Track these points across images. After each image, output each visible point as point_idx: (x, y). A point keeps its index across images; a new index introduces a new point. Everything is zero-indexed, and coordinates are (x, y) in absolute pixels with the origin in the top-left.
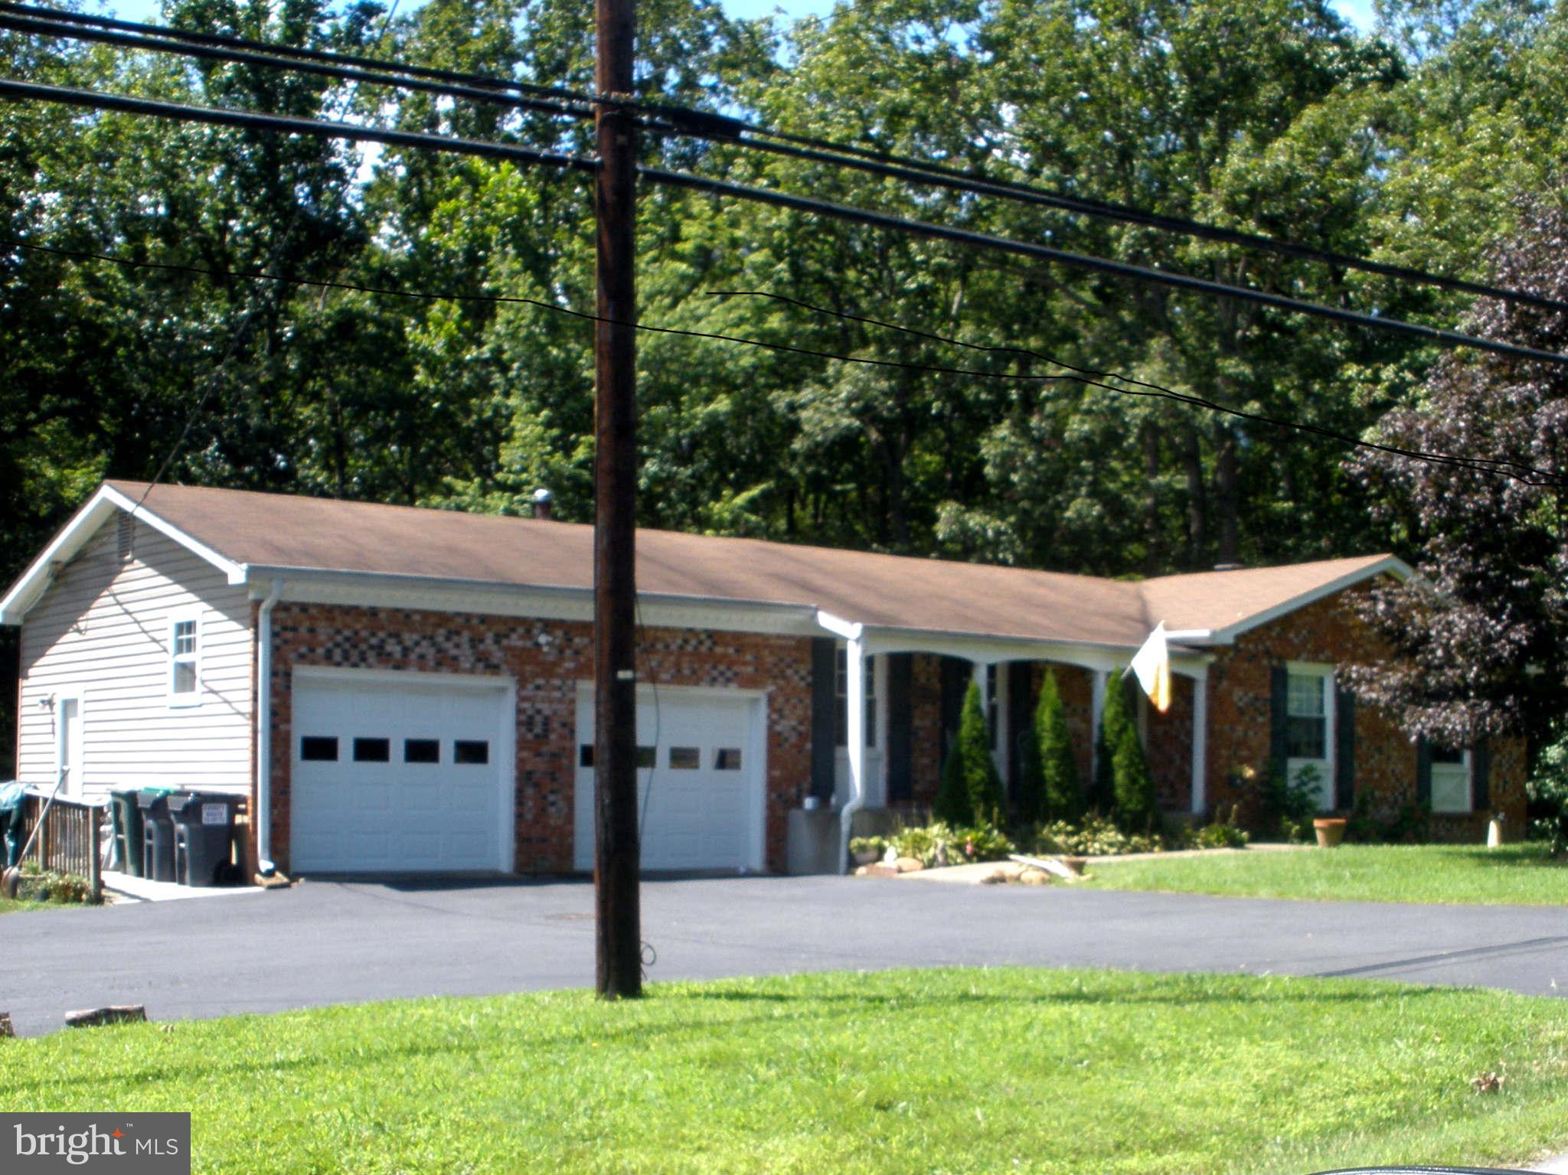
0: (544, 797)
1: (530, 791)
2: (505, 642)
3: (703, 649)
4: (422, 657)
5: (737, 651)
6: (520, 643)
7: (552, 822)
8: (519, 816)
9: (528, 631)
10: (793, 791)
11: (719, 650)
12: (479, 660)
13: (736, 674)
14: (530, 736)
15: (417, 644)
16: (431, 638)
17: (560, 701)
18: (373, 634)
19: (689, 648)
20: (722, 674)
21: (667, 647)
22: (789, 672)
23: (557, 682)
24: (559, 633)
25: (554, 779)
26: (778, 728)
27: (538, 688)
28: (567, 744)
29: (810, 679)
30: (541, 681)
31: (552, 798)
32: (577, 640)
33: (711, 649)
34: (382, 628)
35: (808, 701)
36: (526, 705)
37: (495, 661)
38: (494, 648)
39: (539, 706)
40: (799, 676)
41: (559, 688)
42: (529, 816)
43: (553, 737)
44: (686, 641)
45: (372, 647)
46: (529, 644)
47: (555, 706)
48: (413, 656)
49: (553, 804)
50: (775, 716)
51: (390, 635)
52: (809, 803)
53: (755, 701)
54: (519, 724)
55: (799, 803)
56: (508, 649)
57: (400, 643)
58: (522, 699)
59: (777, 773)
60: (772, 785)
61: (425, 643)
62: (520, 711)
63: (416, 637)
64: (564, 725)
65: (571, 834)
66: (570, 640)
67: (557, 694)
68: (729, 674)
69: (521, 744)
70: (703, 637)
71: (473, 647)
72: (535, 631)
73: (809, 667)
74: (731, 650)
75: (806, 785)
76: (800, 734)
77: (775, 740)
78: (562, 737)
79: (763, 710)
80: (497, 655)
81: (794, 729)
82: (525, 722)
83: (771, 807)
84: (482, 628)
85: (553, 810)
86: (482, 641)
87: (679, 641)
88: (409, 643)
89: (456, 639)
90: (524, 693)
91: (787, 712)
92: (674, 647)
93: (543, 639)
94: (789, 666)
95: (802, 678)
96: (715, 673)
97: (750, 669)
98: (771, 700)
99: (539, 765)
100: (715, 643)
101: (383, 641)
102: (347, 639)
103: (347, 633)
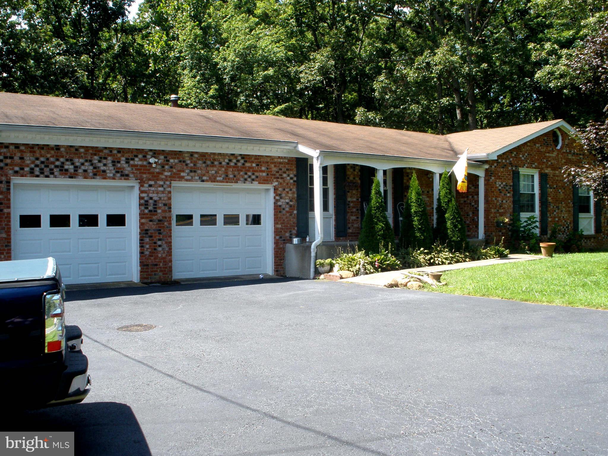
0: (155, 243)
1: (147, 240)
2: (132, 162)
3: (239, 164)
4: (85, 171)
5: (257, 165)
6: (140, 163)
7: (160, 255)
8: (142, 253)
9: (145, 156)
10: (287, 234)
11: (248, 165)
12: (117, 172)
13: (257, 177)
14: (146, 211)
15: (83, 164)
16: (90, 161)
17: (163, 192)
18: (58, 160)
19: (232, 164)
20: (250, 177)
21: (220, 163)
22: (285, 175)
23: (161, 183)
24: (162, 157)
25: (160, 233)
26: (279, 203)
27: (150, 186)
28: (167, 215)
29: (295, 179)
30: (152, 183)
31: (159, 243)
32: (172, 161)
33: (243, 164)
34: (62, 157)
35: (294, 190)
36: (144, 195)
37: (127, 172)
38: (126, 166)
39: (151, 195)
40: (290, 177)
41: (162, 186)
42: (147, 253)
43: (159, 211)
44: (230, 160)
45: (57, 167)
46: (145, 163)
47: (160, 195)
48: (80, 171)
49: (160, 246)
50: (278, 198)
51: (67, 160)
52: (295, 241)
53: (267, 190)
54: (140, 205)
55: (291, 241)
56: (133, 166)
57: (73, 164)
58: (142, 192)
59: (279, 226)
60: (277, 232)
61: (86, 164)
62: (141, 198)
63: (82, 160)
64: (165, 205)
65: (171, 261)
66: (168, 161)
67: (161, 189)
68: (253, 177)
69: (142, 215)
70: (239, 158)
71: (114, 165)
72: (148, 157)
73: (295, 172)
74: (254, 165)
75: (294, 232)
76: (291, 206)
77: (277, 209)
78: (164, 211)
79: (272, 194)
80: (127, 169)
81: (288, 203)
82: (144, 204)
83: (276, 243)
84: (119, 155)
85: (160, 249)
86: (119, 162)
87: (227, 161)
88: (78, 164)
89: (104, 161)
90: (143, 189)
91: (283, 195)
92: (224, 163)
93: (152, 160)
94: (285, 173)
95: (291, 178)
96: (246, 176)
97: (264, 174)
98: (276, 189)
99: (152, 226)
100: (246, 161)
101: (63, 163)
102: (42, 162)
103: (42, 159)
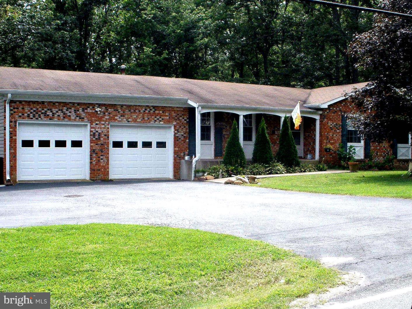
0: (99, 157)
1: (94, 155)
2: (86, 111)
3: (152, 112)
4: (59, 116)
5: (163, 112)
6: (91, 111)
7: (102, 164)
8: (91, 163)
9: (93, 107)
10: (182, 154)
11: (157, 112)
12: (77, 116)
13: (163, 119)
14: (94, 139)
15: (57, 112)
16: (62, 110)
17: (104, 128)
18: (43, 110)
19: (147, 112)
20: (158, 119)
21: (140, 111)
22: (181, 118)
24: (104, 108)
25: (102, 152)
26: (177, 135)
27: (97, 124)
28: (107, 141)
29: (188, 120)
30: (97, 122)
31: (102, 157)
32: (110, 110)
33: (154, 112)
34: (46, 108)
35: (187, 127)
36: (93, 130)
37: (83, 116)
38: (82, 113)
39: (97, 130)
41: (104, 124)
42: (94, 163)
43: (102, 139)
44: (146, 109)
45: (42, 113)
46: (93, 111)
47: (102, 130)
48: (56, 116)
49: (102, 159)
50: (176, 132)
51: (48, 110)
52: (187, 158)
53: (170, 127)
54: (91, 135)
55: (184, 158)
56: (87, 113)
57: (51, 112)
58: (91, 128)
59: (177, 149)
60: (175, 152)
61: (59, 112)
62: (91, 131)
63: (56, 110)
64: (105, 135)
65: (108, 168)
66: (107, 110)
67: (103, 126)
68: (160, 119)
69: (92, 141)
70: (152, 108)
71: (75, 113)
72: (96, 107)
73: (188, 116)
74: (161, 112)
75: (187, 153)
76: (185, 137)
77: (176, 139)
78: (104, 139)
79: (173, 129)
80: (83, 115)
81: (182, 135)
82: (93, 135)
83: (175, 159)
84: (78, 107)
85: (102, 161)
86: (78, 111)
87: (144, 110)
88: (54, 112)
89: (70, 110)
90: (92, 126)
91: (180, 130)
92: (142, 111)
93: (98, 109)
94: (181, 116)
95: (185, 120)
96: (156, 119)
97: (168, 118)
98: (175, 127)
99: (97, 148)
100: (156, 110)
101: (46, 111)
102: (34, 111)
103: (34, 109)
